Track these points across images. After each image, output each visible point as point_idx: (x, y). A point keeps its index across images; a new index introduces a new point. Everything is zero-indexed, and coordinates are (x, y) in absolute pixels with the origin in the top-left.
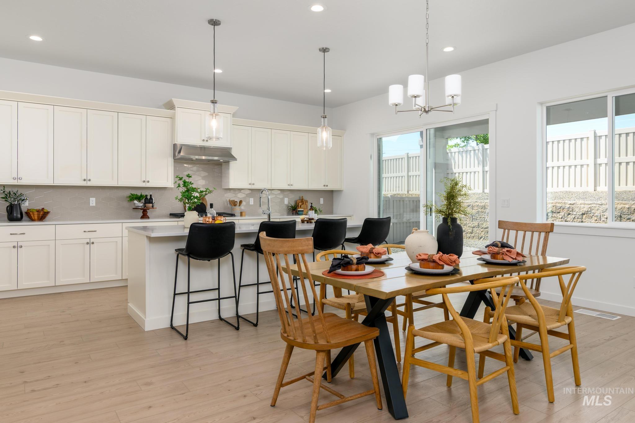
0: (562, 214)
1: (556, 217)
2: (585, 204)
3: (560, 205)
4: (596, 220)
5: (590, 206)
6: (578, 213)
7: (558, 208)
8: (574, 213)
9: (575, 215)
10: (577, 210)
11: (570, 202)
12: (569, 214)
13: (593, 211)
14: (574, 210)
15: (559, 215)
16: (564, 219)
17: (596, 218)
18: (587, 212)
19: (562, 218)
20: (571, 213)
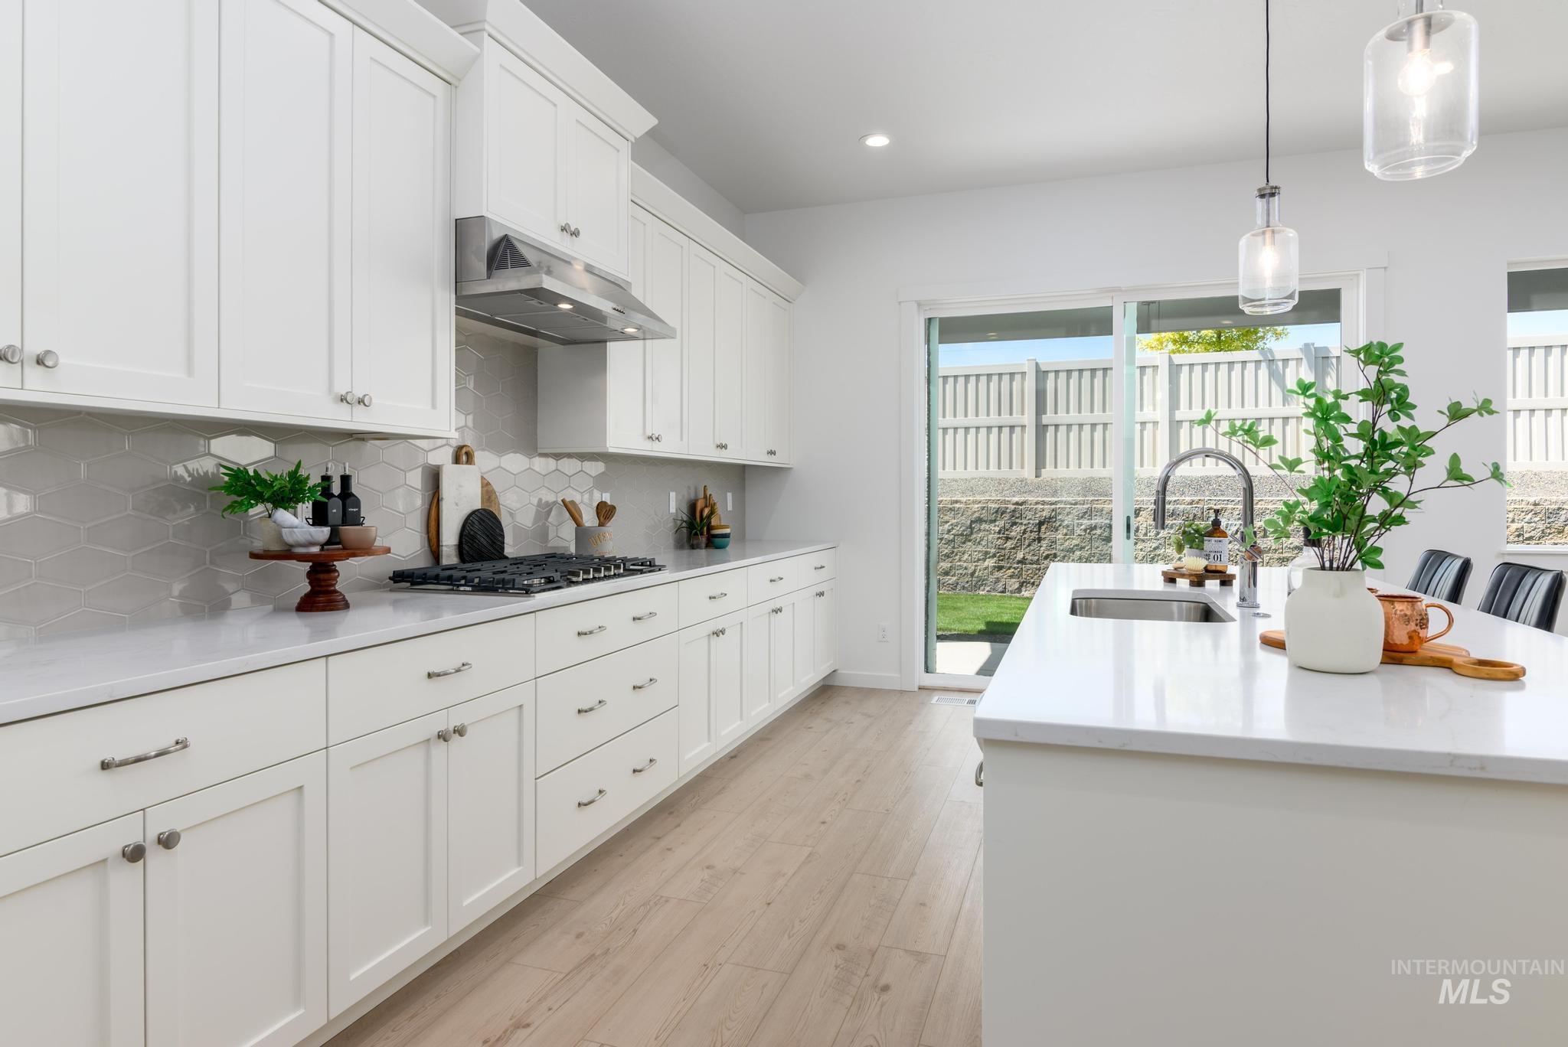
0: (1001, 523)
1: (988, 531)
2: (1044, 503)
3: (997, 506)
4: (1066, 535)
5: (1053, 507)
6: (1031, 522)
7: (992, 512)
8: (1025, 522)
9: (1025, 525)
10: (1029, 515)
11: (1016, 499)
12: (1015, 524)
13: (1060, 517)
14: (1024, 516)
15: (993, 525)
16: (1004, 534)
17: (1065, 531)
18: (1050, 518)
19: (999, 533)
20: (1017, 520)
